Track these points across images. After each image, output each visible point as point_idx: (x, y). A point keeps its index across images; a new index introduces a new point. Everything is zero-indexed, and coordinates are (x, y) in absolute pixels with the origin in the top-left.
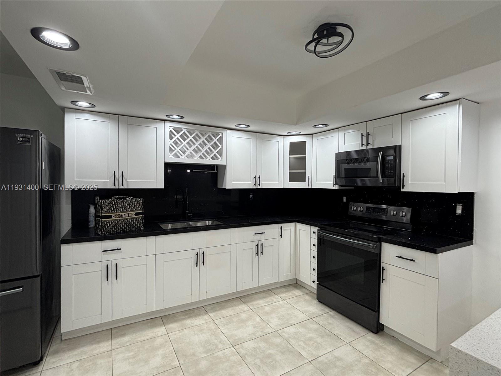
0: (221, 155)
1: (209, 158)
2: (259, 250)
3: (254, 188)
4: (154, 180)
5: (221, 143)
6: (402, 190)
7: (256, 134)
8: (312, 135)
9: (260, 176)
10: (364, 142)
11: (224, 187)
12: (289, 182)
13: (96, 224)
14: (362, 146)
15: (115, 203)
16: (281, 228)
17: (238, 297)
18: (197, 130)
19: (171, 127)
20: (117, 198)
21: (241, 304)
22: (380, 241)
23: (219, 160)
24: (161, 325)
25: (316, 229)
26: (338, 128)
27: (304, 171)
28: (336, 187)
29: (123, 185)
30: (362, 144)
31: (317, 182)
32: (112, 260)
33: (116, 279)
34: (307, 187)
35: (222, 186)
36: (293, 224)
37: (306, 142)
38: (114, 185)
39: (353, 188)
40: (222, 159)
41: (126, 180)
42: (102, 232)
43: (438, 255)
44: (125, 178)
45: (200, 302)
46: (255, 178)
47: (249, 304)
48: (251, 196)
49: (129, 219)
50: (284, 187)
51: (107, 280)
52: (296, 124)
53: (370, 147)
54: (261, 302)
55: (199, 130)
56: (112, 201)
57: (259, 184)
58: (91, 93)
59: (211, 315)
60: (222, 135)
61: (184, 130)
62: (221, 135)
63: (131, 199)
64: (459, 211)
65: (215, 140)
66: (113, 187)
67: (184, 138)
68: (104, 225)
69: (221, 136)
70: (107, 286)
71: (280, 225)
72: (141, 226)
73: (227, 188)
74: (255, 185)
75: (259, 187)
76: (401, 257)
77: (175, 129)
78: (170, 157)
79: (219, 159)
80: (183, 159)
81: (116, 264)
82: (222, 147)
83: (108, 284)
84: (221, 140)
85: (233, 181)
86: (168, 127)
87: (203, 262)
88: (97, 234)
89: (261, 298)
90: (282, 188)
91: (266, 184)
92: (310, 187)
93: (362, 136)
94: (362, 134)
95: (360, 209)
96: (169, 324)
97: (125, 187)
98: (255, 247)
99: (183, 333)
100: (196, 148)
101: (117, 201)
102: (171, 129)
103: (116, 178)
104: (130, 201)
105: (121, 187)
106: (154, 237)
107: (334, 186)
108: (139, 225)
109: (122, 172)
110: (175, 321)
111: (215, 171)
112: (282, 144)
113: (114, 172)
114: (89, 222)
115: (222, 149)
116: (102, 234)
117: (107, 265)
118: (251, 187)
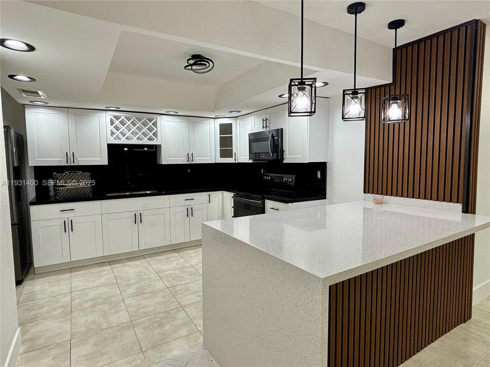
0: (156, 137)
1: (146, 139)
2: (190, 212)
3: (188, 163)
4: (99, 158)
5: (156, 127)
6: (284, 162)
7: (187, 117)
8: (236, 118)
9: (192, 153)
10: (265, 126)
11: (161, 163)
12: (220, 157)
13: (55, 192)
14: (263, 128)
15: (68, 176)
16: (209, 195)
17: (173, 250)
18: (134, 116)
19: (111, 115)
20: (70, 173)
21: (174, 253)
22: (263, 199)
23: (155, 140)
24: (108, 265)
25: (232, 194)
26: (251, 113)
27: (231, 148)
28: (251, 161)
29: (74, 163)
30: (263, 127)
31: (241, 157)
32: (68, 218)
33: (72, 231)
34: (234, 162)
36: (221, 192)
37: (232, 123)
38: (67, 163)
40: (157, 139)
41: (76, 158)
42: (59, 197)
43: (288, 204)
44: (75, 157)
45: (139, 251)
46: (188, 155)
47: (179, 253)
48: (189, 170)
49: (80, 188)
50: (216, 162)
51: (65, 232)
53: (268, 129)
54: (190, 252)
55: (135, 116)
56: (66, 174)
57: (192, 160)
58: (44, 97)
59: (148, 259)
60: (157, 119)
61: (123, 117)
62: (155, 120)
63: (81, 173)
64: (319, 176)
65: (151, 124)
66: (67, 164)
67: (124, 122)
68: (60, 192)
69: (155, 121)
70: (65, 236)
71: (208, 193)
72: (90, 194)
73: (163, 163)
74: (188, 160)
75: (192, 163)
76: (273, 209)
77: (115, 117)
78: (111, 139)
79: (155, 139)
80: (123, 141)
81: (71, 220)
82: (157, 129)
83: (66, 234)
84: (155, 124)
85: (169, 158)
86: (109, 115)
87: (141, 221)
88: (56, 199)
89: (190, 250)
90: (215, 163)
91: (198, 160)
92: (236, 162)
94: (263, 119)
96: (115, 264)
97: (76, 164)
98: (186, 211)
100: (134, 131)
101: (69, 175)
102: (112, 117)
103: (69, 157)
104: (80, 175)
105: (73, 164)
106: (99, 201)
107: (249, 160)
108: (88, 193)
109: (73, 153)
110: (119, 263)
111: (153, 149)
112: (212, 125)
113: (67, 153)
114: (49, 192)
115: (156, 131)
116: (59, 198)
117: (65, 221)
118: (185, 162)
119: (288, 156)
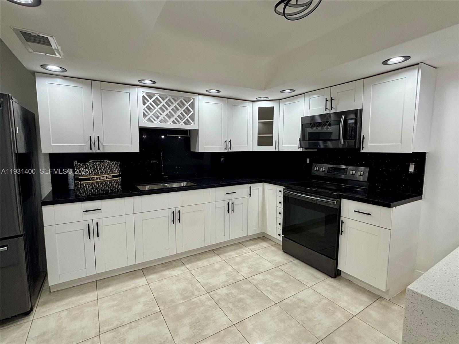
0: (193, 120)
1: (182, 123)
2: (230, 208)
3: (225, 151)
4: (130, 144)
5: (193, 109)
6: (362, 151)
7: (226, 99)
8: (279, 101)
9: (230, 140)
10: (328, 107)
11: (196, 151)
12: (258, 145)
13: (75, 186)
15: (92, 166)
16: (251, 188)
17: (212, 250)
18: (170, 95)
19: (144, 92)
20: (95, 162)
21: (215, 256)
22: (340, 197)
23: (192, 125)
24: (142, 277)
25: (282, 188)
26: (304, 93)
27: (271, 135)
28: (301, 150)
29: (99, 149)
30: (326, 109)
31: (283, 145)
32: (93, 220)
33: (98, 236)
34: (274, 150)
35: (195, 149)
36: (261, 184)
37: (273, 107)
38: (91, 149)
39: (316, 150)
40: (194, 123)
41: (102, 144)
42: (81, 194)
43: (392, 208)
44: (101, 143)
45: (177, 255)
46: (226, 142)
47: (221, 256)
48: (222, 159)
49: (107, 181)
50: (253, 150)
51: (89, 238)
52: (264, 90)
53: (333, 111)
54: (233, 254)
55: (171, 95)
56: (89, 164)
57: (230, 148)
58: (61, 56)
59: (188, 266)
60: (194, 100)
61: (157, 96)
62: (192, 100)
63: (108, 162)
64: (412, 169)
65: (187, 105)
66: (90, 151)
67: (158, 103)
68: (83, 187)
69: (192, 102)
70: (89, 243)
71: (250, 185)
72: (119, 188)
73: (200, 151)
74: (226, 148)
75: (230, 151)
76: (358, 212)
77: (147, 94)
78: (144, 122)
79: (191, 123)
80: (156, 124)
81: (97, 223)
82: (194, 112)
83: (90, 241)
84: (192, 105)
85: (205, 145)
86: (141, 92)
87: (179, 220)
88: (77, 196)
89: (232, 250)
90: (251, 151)
91: (236, 148)
92: (277, 150)
93: (326, 100)
94: (326, 99)
95: (322, 169)
96: (150, 275)
97: (102, 151)
98: (226, 206)
99: (162, 282)
100: (169, 113)
101: (94, 164)
102: (144, 94)
103: (93, 143)
104: (107, 164)
105: (98, 151)
106: (132, 197)
107: (299, 149)
108: (117, 186)
109: (98, 137)
110: (155, 273)
111: (188, 135)
112: (250, 110)
113: (90, 136)
114: (69, 184)
115: (193, 114)
116: (81, 195)
117: (89, 225)
118: (223, 150)
119: (370, 143)
